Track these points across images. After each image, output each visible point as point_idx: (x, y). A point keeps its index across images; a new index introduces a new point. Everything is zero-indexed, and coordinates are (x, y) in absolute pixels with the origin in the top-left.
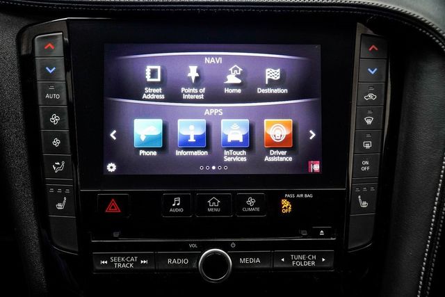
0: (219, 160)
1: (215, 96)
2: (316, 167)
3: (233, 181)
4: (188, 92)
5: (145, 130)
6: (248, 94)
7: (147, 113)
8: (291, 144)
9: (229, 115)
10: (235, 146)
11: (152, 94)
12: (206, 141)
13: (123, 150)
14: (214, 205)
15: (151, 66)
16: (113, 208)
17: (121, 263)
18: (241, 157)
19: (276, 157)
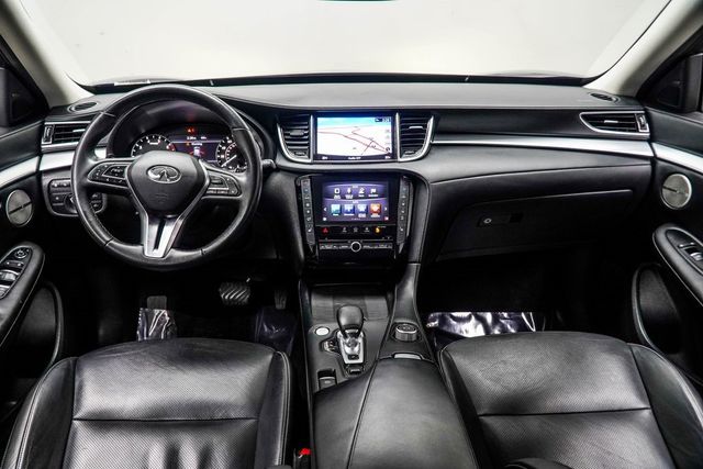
0: (357, 217)
1: (356, 197)
2: (387, 219)
3: (361, 224)
4: (347, 196)
5: (335, 208)
6: (366, 197)
7: (336, 203)
8: (379, 212)
9: (360, 203)
10: (362, 212)
11: (337, 197)
12: (353, 211)
13: (329, 214)
14: (356, 230)
15: (336, 189)
16: (325, 231)
17: (328, 247)
18: (364, 216)
19: (375, 216)
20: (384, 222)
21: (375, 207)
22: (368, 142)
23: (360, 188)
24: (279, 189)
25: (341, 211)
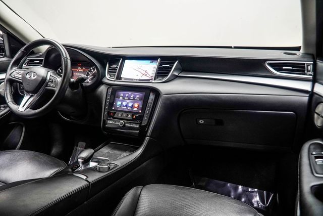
0: (128, 109)
1: (129, 99)
2: (140, 111)
4: (126, 98)
5: (119, 103)
6: (134, 99)
7: (120, 101)
8: (138, 108)
9: (130, 102)
10: (130, 107)
11: (121, 98)
12: (126, 106)
13: (116, 106)
15: (121, 94)
16: (112, 114)
17: (111, 122)
18: (130, 109)
19: (135, 109)
20: (139, 113)
22: (144, 72)
23: (132, 94)
24: (101, 92)
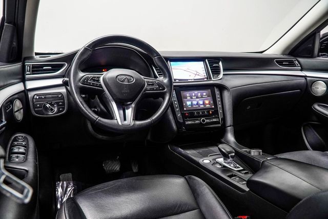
0: (200, 107)
1: (197, 98)
2: (213, 107)
3: (202, 110)
4: (193, 97)
5: (189, 103)
6: (202, 97)
7: (189, 101)
8: (209, 104)
9: (200, 100)
11: (188, 98)
12: (197, 104)
13: (187, 106)
14: (201, 113)
15: (188, 94)
16: (187, 115)
17: (189, 123)
18: (203, 106)
19: (208, 106)
20: (212, 108)
21: (207, 102)
22: (195, 73)
23: (198, 93)
25: (192, 105)
